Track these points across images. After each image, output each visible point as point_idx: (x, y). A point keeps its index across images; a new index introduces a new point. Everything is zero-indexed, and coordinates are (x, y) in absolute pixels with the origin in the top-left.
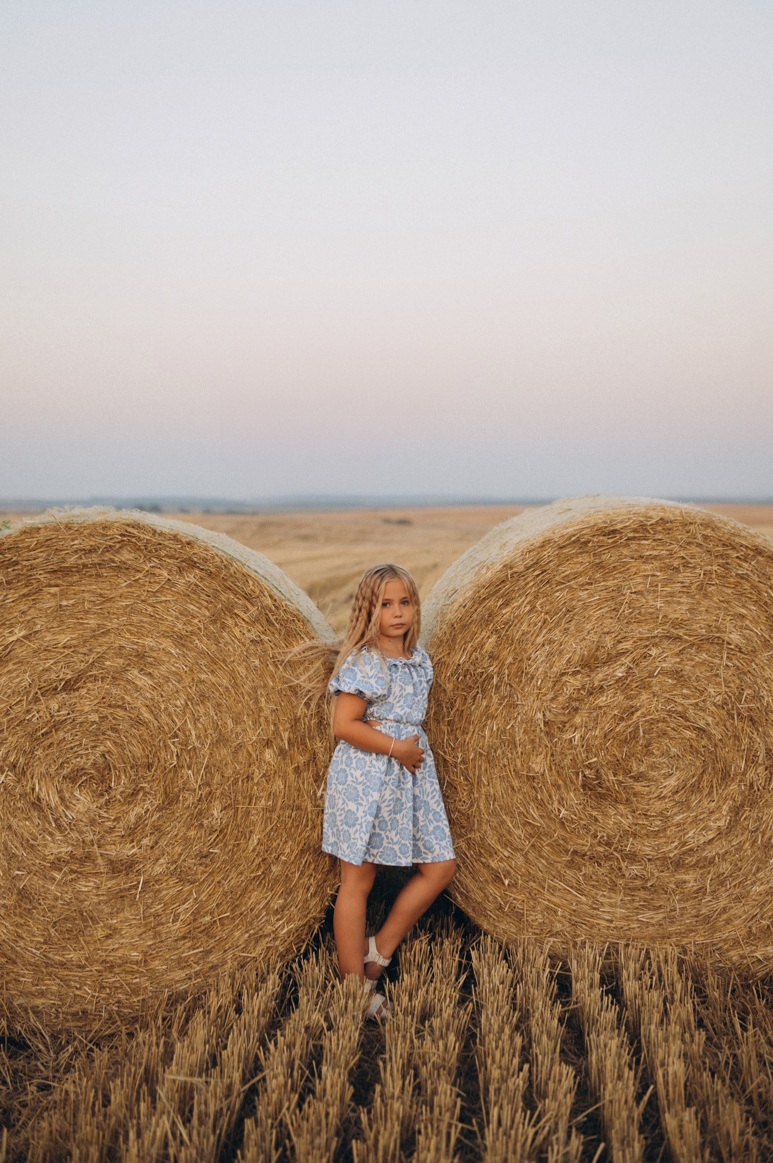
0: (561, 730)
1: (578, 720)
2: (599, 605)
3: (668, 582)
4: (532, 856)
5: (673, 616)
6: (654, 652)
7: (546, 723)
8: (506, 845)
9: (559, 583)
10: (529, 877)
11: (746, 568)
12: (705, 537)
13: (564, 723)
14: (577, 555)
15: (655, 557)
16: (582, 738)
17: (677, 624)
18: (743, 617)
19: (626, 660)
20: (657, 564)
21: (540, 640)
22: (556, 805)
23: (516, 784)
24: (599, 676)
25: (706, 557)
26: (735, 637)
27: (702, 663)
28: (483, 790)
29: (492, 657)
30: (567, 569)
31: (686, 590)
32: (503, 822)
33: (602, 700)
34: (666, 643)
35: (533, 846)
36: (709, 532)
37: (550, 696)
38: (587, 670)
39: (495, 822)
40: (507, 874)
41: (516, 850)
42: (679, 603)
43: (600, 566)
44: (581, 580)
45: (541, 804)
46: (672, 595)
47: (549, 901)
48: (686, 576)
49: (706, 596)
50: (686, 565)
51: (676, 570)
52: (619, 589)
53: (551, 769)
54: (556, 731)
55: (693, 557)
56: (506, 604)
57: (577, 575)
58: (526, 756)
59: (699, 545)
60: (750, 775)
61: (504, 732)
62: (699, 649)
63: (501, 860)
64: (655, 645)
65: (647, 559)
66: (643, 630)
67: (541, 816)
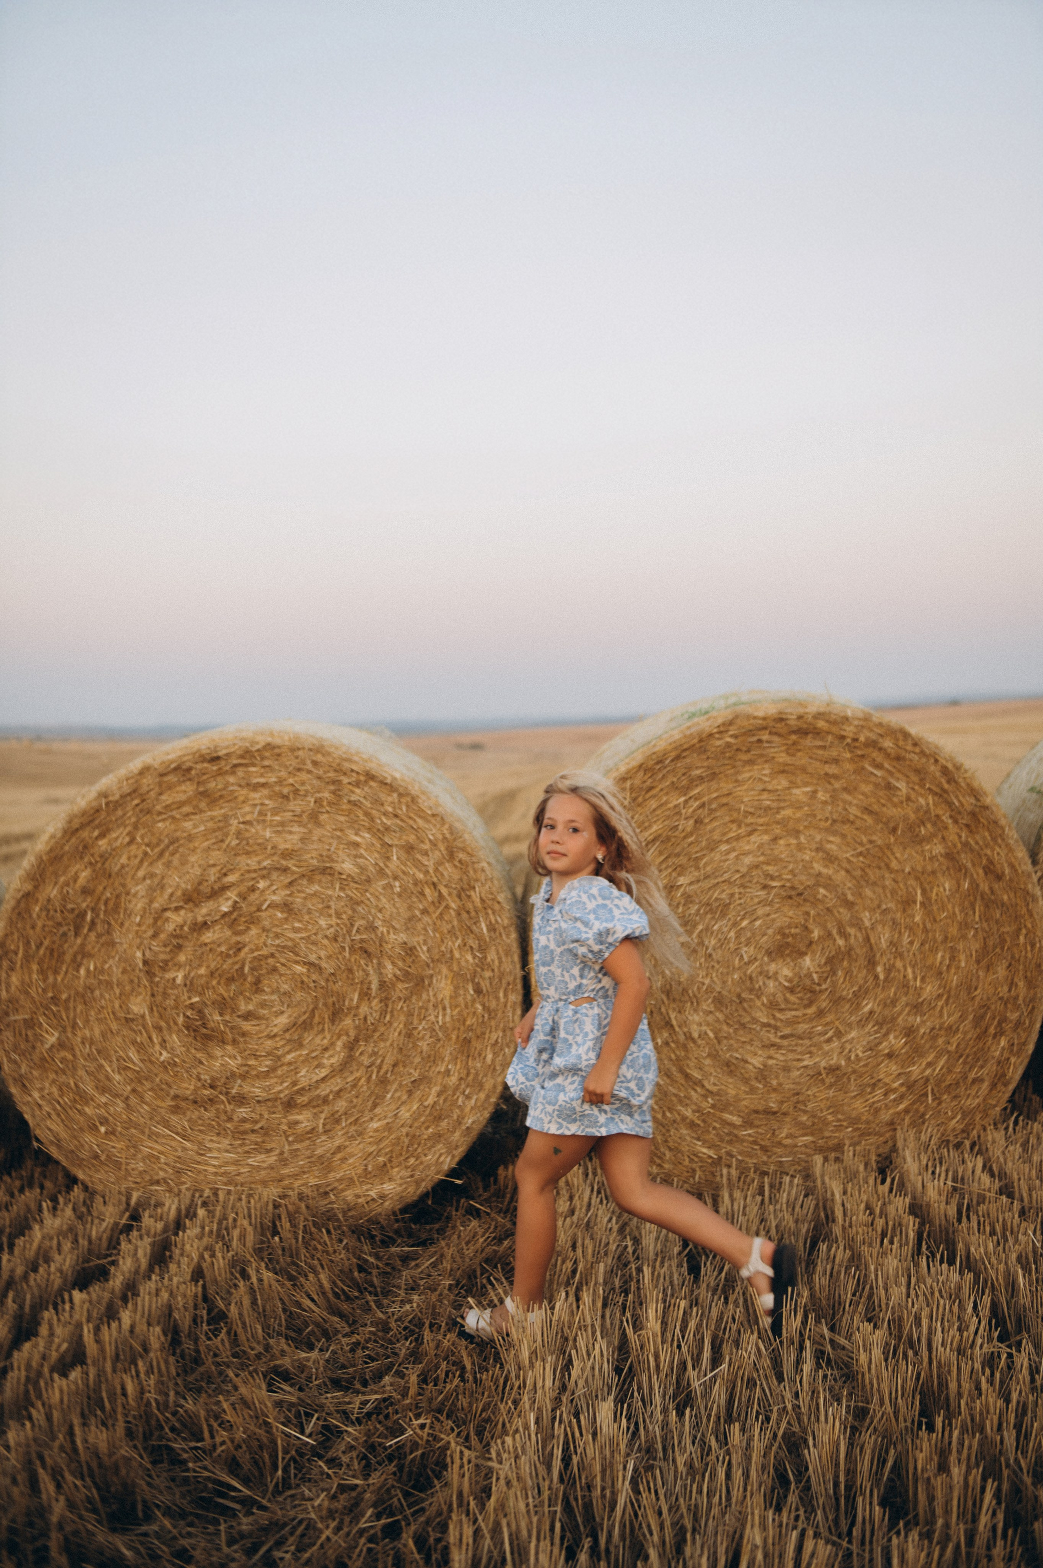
0: (164, 969)
1: (182, 958)
2: (205, 835)
3: (275, 811)
4: (133, 1100)
5: (283, 846)
6: (262, 885)
7: (145, 962)
8: (103, 1090)
9: (160, 813)
10: (130, 1124)
11: (358, 794)
12: (315, 763)
13: (166, 962)
14: (180, 783)
15: (264, 785)
16: (186, 977)
17: (287, 854)
18: (357, 845)
19: (232, 895)
20: (265, 792)
21: (141, 874)
22: (157, 1047)
23: (114, 1026)
24: (203, 912)
25: (316, 782)
26: (348, 866)
27: (314, 895)
28: (79, 1033)
29: (86, 891)
30: (167, 798)
31: (297, 818)
32: (101, 1066)
33: (208, 936)
34: (275, 875)
35: (134, 1090)
36: (319, 758)
37: (150, 933)
38: (191, 905)
39: (92, 1067)
40: (104, 1121)
41: (117, 1096)
42: (291, 832)
43: (205, 794)
44: (186, 809)
45: (140, 1048)
46: (282, 824)
47: (151, 1148)
48: (296, 805)
49: (318, 824)
50: (296, 792)
51: (286, 797)
52: (226, 818)
53: (151, 1010)
54: (156, 970)
55: (303, 783)
56: (102, 835)
57: (181, 804)
58: (124, 997)
59: (309, 772)
60: (364, 1009)
61: (102, 972)
62: (311, 880)
63: (98, 1106)
64: (263, 877)
65: (256, 787)
66: (252, 862)
67: (142, 1060)
